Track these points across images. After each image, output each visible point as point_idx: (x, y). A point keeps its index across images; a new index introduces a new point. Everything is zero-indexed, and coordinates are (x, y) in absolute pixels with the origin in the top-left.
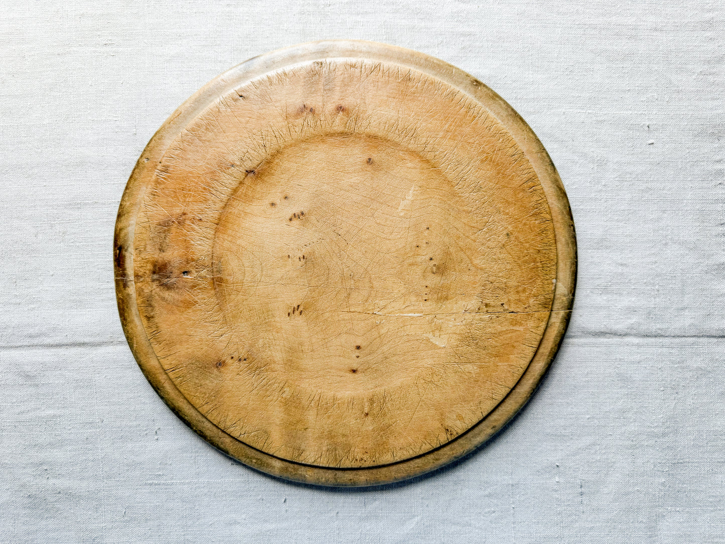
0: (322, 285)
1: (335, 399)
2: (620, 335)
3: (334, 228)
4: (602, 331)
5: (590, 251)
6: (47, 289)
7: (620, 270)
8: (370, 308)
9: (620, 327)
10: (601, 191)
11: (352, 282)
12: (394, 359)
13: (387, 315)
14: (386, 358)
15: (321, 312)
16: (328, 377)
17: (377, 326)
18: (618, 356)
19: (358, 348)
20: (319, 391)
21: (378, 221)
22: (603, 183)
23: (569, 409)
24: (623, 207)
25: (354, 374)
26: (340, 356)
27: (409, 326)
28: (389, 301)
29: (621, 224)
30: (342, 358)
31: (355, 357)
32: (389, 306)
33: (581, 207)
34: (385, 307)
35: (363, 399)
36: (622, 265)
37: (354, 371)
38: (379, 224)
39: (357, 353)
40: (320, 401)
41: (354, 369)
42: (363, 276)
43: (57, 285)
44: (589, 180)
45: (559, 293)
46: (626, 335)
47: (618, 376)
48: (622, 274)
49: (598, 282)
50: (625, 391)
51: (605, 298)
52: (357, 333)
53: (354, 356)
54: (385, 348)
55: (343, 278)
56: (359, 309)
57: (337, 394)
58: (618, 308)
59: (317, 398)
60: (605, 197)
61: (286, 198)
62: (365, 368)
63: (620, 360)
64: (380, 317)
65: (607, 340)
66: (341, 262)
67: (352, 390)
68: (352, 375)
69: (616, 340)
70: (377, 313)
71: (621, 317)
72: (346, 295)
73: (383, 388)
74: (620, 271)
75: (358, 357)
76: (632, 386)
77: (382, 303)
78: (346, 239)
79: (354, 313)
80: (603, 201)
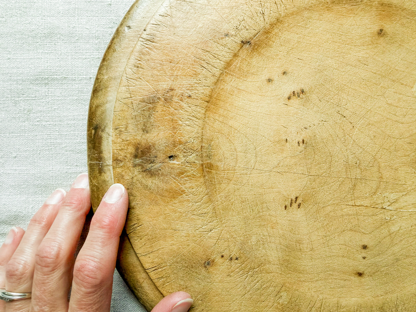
0: (324, 175)
1: (338, 306)
3: (338, 109)
6: (9, 172)
8: (379, 202)
11: (359, 171)
12: (407, 261)
13: (399, 210)
14: (397, 260)
15: (321, 205)
16: (330, 281)
17: (387, 222)
19: (365, 247)
20: (321, 297)
21: (389, 102)
25: (360, 278)
26: (343, 256)
28: (401, 194)
30: (346, 259)
31: (362, 258)
32: (401, 200)
34: (396, 201)
35: (372, 307)
37: (360, 274)
38: (390, 105)
39: (364, 253)
40: (322, 308)
41: (361, 272)
42: (371, 165)
43: (20, 168)
52: (363, 231)
53: (360, 257)
54: (396, 249)
55: (348, 167)
56: (366, 202)
57: (341, 300)
59: (318, 305)
61: (284, 73)
62: (373, 271)
64: (391, 212)
66: (345, 148)
67: (359, 296)
68: (356, 279)
70: (387, 208)
72: (351, 186)
73: (395, 295)
75: (364, 258)
77: (393, 196)
78: (352, 122)
79: (360, 207)
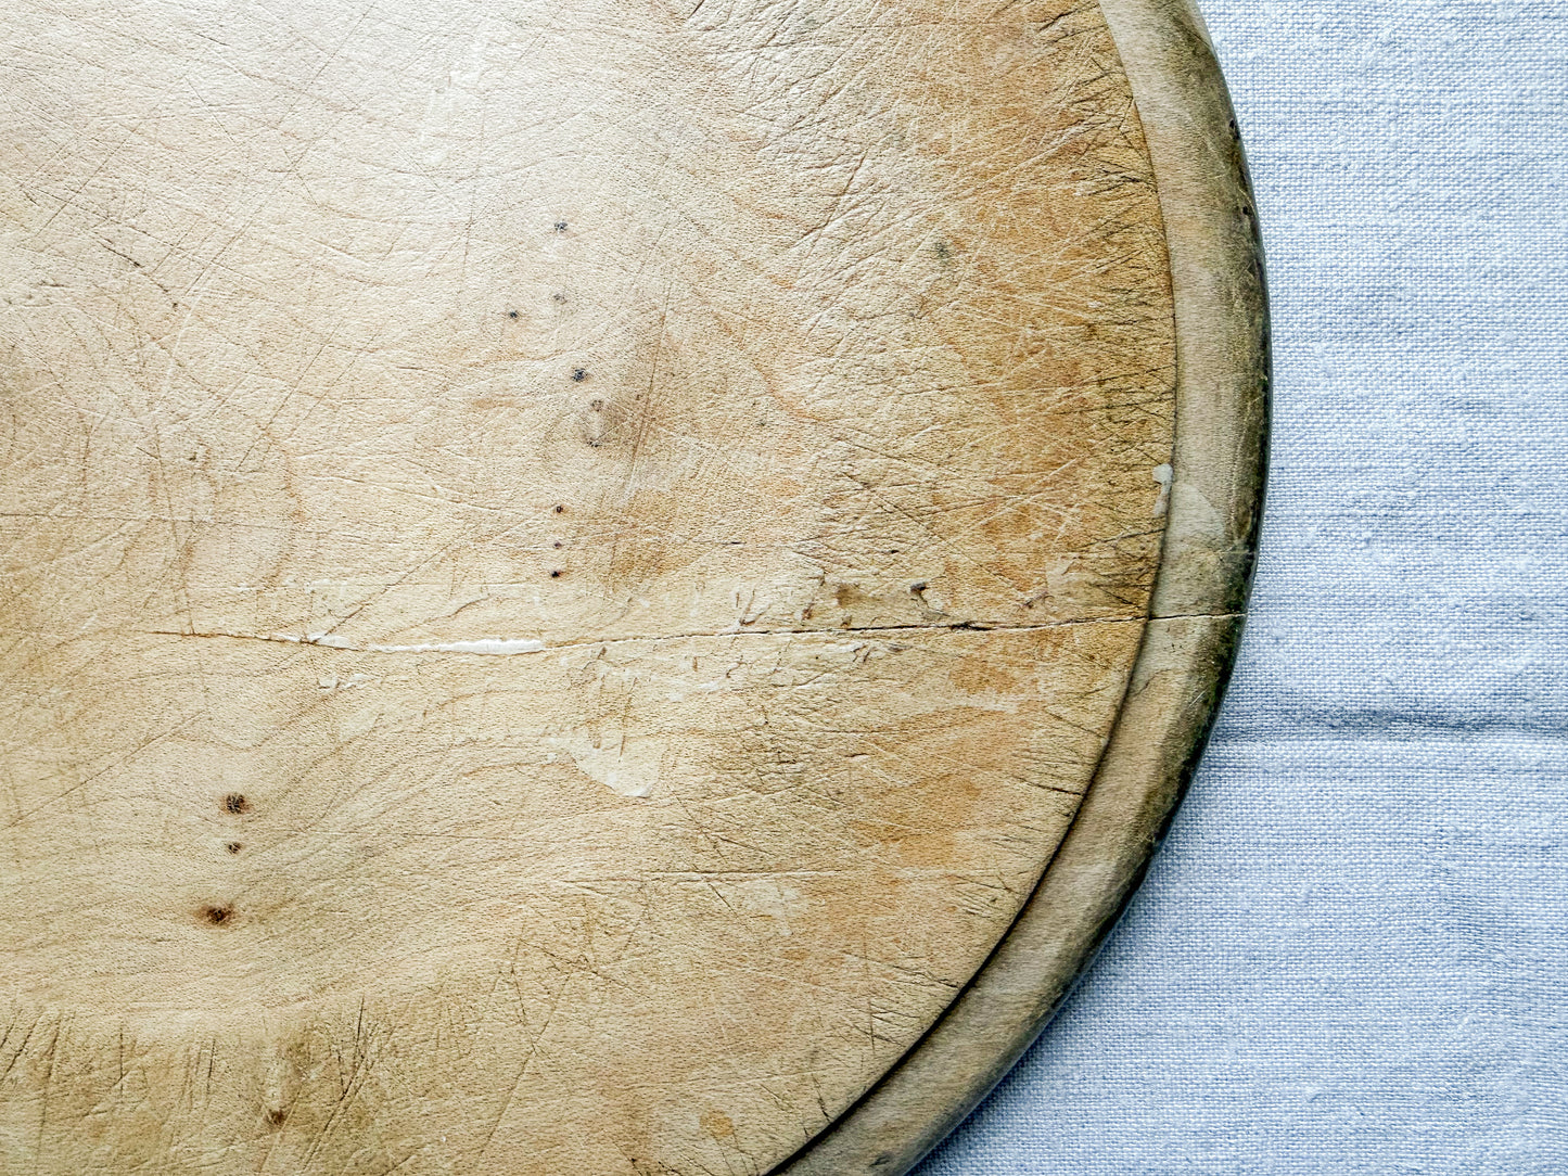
0: (57, 509)
1: (124, 1049)
2: (1461, 725)
3: (108, 230)
4: (1378, 707)
5: (1319, 348)
7: (1459, 429)
8: (291, 617)
9: (1458, 689)
10: (1371, 70)
11: (203, 490)
12: (408, 855)
13: (373, 647)
14: (370, 852)
15: (53, 638)
16: (96, 945)
17: (324, 699)
18: (1450, 821)
19: (236, 805)
20: (52, 1011)
21: (321, 195)
22: (1384, 36)
23: (1227, 1058)
24: (1474, 144)
25: (217, 929)
26: (148, 845)
27: (476, 702)
28: (380, 580)
29: (1464, 222)
30: (158, 855)
31: (223, 851)
32: (382, 606)
33: (1282, 147)
34: (359, 611)
35: (260, 1046)
36: (1469, 407)
37: (218, 916)
38: (326, 208)
39: (232, 828)
40: (57, 1057)
41: (219, 905)
42: (251, 464)
44: (1320, 19)
45: (1188, 531)
46: (1485, 724)
47: (1447, 908)
48: (1468, 450)
49: (1353, 488)
50: (1477, 976)
51: (1388, 560)
52: (227, 738)
53: (217, 843)
54: (363, 807)
55: (156, 476)
56: (239, 622)
57: (135, 1022)
58: (1451, 602)
59: (39, 1044)
60: (1393, 98)
62: (270, 901)
63: (1460, 837)
64: (341, 656)
65: (1397, 746)
66: (146, 395)
67: (210, 1004)
68: (206, 936)
69: (1436, 748)
70: (326, 640)
71: (1464, 644)
72: (173, 554)
73: (353, 995)
74: (1460, 434)
75: (234, 848)
76: (1512, 952)
77: (346, 592)
78: (167, 284)
79: (213, 641)
80: (1382, 114)
